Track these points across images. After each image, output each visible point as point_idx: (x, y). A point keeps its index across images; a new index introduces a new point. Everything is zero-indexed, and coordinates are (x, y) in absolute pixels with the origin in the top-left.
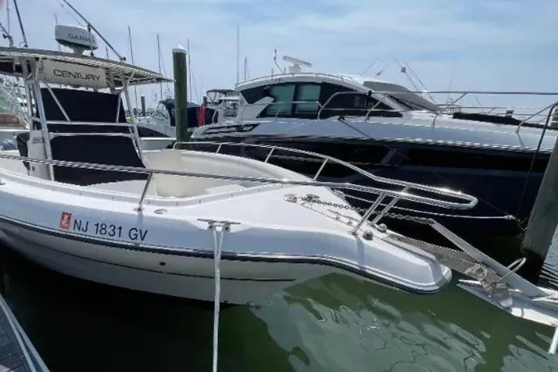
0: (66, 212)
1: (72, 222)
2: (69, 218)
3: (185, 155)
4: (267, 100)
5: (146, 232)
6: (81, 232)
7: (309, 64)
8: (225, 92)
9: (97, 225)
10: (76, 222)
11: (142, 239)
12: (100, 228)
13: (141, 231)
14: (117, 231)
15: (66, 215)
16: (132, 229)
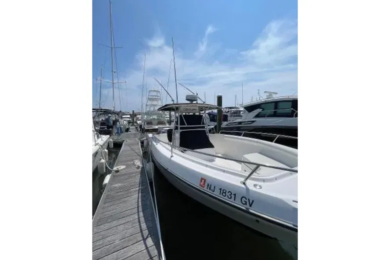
0: (203, 177)
1: (206, 184)
2: (205, 182)
3: (226, 137)
4: (259, 111)
5: (253, 201)
6: (211, 191)
7: (276, 93)
8: (231, 108)
9: (221, 189)
10: (208, 185)
11: (251, 206)
12: (222, 192)
13: (249, 200)
14: (233, 196)
15: (203, 180)
16: (243, 197)
